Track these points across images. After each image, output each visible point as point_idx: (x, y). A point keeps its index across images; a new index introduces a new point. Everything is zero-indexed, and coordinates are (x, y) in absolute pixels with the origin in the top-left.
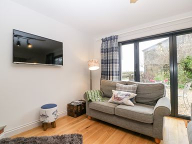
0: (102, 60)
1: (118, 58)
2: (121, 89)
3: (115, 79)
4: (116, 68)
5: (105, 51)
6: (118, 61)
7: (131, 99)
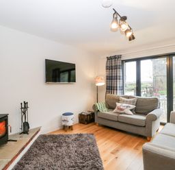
0: (107, 76)
1: (121, 75)
2: (124, 102)
3: (119, 93)
4: (119, 84)
5: (109, 68)
6: (121, 78)
7: (131, 110)
